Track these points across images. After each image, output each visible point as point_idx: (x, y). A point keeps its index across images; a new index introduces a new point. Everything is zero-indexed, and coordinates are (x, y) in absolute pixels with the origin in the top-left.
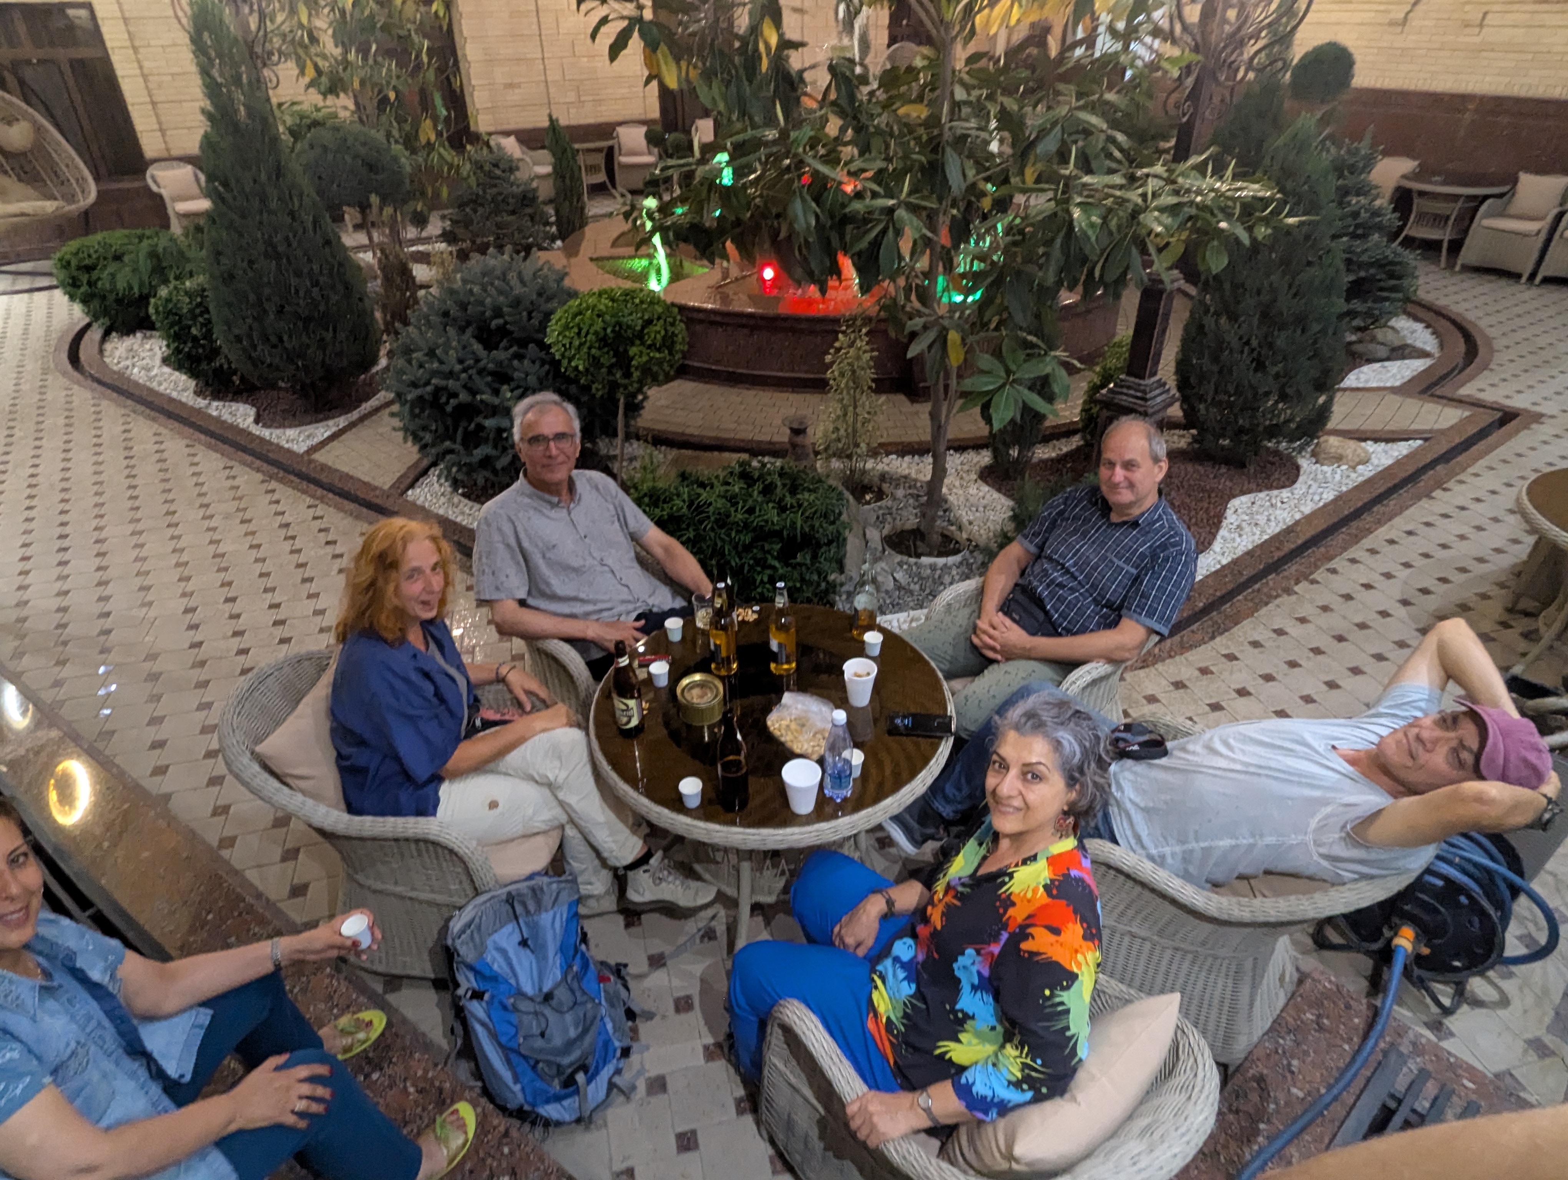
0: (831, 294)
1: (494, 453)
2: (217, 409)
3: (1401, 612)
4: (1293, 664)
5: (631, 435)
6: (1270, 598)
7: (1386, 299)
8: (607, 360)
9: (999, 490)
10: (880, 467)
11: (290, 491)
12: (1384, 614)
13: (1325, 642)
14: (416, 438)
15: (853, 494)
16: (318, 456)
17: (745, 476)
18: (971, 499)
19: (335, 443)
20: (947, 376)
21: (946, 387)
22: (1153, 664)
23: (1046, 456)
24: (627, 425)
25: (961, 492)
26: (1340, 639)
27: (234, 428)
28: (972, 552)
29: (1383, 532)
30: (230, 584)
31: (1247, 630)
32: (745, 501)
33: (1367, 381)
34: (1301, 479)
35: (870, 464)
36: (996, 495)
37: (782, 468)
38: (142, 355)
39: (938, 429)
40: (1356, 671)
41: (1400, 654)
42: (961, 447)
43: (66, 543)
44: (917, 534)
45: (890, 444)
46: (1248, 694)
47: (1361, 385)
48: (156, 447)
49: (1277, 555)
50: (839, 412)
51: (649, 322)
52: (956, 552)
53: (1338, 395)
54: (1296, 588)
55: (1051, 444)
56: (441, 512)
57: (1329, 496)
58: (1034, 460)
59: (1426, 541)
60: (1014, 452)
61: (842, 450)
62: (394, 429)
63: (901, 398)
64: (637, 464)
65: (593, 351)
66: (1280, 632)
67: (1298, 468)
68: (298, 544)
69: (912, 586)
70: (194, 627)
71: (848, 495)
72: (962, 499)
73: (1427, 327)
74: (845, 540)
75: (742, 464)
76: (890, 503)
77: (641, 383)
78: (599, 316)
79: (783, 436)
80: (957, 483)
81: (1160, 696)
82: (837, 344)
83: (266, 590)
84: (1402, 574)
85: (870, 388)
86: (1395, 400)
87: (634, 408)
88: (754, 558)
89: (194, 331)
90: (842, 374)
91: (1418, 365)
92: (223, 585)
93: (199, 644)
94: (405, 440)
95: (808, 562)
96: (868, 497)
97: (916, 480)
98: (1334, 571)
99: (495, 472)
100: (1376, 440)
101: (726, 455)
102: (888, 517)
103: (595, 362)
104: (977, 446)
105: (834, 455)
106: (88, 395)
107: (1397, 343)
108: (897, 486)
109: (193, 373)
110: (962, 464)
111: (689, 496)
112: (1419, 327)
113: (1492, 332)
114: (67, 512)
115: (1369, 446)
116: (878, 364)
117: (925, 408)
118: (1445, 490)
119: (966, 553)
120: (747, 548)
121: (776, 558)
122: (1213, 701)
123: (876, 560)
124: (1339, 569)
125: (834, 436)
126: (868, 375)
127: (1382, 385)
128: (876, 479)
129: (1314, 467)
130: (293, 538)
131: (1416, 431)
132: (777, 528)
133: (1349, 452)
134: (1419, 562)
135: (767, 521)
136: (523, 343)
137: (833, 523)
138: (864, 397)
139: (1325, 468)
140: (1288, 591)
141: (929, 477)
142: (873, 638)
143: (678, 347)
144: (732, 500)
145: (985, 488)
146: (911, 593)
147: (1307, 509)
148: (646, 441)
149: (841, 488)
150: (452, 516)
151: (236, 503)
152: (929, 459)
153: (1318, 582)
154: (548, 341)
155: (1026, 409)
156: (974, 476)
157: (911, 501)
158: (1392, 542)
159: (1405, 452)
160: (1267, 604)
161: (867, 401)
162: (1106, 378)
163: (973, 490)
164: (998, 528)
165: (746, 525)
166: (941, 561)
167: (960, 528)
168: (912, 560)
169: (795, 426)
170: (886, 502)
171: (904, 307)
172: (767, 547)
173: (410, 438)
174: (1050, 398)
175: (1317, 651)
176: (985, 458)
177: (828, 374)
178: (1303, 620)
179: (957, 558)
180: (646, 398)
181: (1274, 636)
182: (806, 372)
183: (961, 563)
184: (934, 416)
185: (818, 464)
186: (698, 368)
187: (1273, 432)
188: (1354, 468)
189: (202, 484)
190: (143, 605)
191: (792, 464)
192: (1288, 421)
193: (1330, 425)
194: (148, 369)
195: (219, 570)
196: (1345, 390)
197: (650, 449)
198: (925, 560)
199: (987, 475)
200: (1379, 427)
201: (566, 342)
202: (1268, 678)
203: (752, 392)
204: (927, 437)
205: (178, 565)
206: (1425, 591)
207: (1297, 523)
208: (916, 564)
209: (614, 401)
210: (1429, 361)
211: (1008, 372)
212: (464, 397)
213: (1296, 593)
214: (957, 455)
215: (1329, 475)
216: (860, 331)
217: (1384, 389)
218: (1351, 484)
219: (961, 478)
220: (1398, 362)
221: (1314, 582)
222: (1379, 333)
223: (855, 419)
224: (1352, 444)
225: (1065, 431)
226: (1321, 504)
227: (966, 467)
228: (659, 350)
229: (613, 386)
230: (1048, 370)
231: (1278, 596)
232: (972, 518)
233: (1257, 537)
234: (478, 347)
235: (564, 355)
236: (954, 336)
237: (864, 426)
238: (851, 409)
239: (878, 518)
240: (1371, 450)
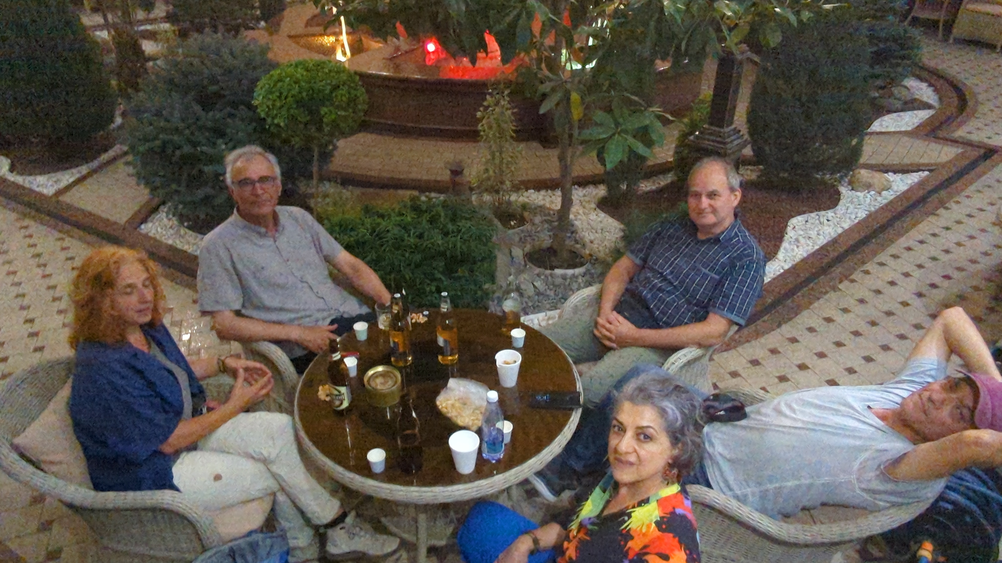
0: (479, 64)
1: (212, 193)
3: (917, 302)
4: (839, 344)
5: (324, 178)
6: (821, 294)
7: (898, 65)
8: (304, 118)
9: (613, 217)
10: (521, 199)
12: (905, 304)
13: (862, 326)
14: (148, 182)
15: (500, 220)
16: (64, 198)
17: (416, 208)
18: (592, 223)
19: (79, 187)
20: (571, 127)
21: (571, 136)
22: (735, 347)
23: (648, 189)
24: (320, 170)
25: (584, 218)
26: (873, 324)
28: (593, 264)
29: (903, 242)
31: (804, 319)
32: (416, 228)
33: (887, 127)
34: (841, 203)
35: (513, 197)
36: (611, 220)
37: (445, 201)
39: (565, 169)
40: (885, 348)
42: (583, 182)
44: (551, 251)
45: (529, 181)
46: (807, 368)
47: (883, 130)
49: (825, 261)
50: (489, 157)
51: (336, 88)
52: (582, 265)
53: (867, 138)
54: (841, 286)
55: (651, 180)
56: (170, 242)
57: (862, 214)
58: (639, 192)
59: (935, 247)
60: (624, 186)
61: (492, 187)
62: (128, 174)
63: (535, 144)
64: (328, 200)
65: (292, 111)
66: (829, 320)
67: (838, 194)
68: (48, 270)
69: (548, 292)
71: (496, 222)
72: (585, 224)
73: (930, 86)
74: (495, 257)
75: (413, 199)
76: (529, 228)
77: (332, 134)
78: (295, 83)
79: (445, 176)
81: (741, 372)
82: (485, 103)
83: (22, 308)
84: (916, 272)
85: (512, 137)
86: (908, 141)
87: (326, 156)
88: (424, 273)
90: (490, 128)
91: (923, 115)
94: (138, 184)
95: (467, 274)
96: (512, 223)
97: (549, 209)
98: (867, 272)
99: (213, 208)
100: (895, 172)
101: (400, 192)
102: (528, 239)
103: (293, 118)
104: (595, 182)
105: (486, 190)
107: (909, 98)
108: (535, 214)
110: (584, 196)
111: (371, 224)
112: (924, 85)
113: (976, 90)
115: (890, 176)
116: (518, 118)
117: (554, 153)
118: (947, 208)
119: (588, 265)
120: (419, 265)
121: (442, 273)
122: (781, 374)
123: (520, 272)
124: (871, 271)
125: (485, 176)
126: (510, 127)
127: (898, 130)
128: (519, 209)
129: (851, 193)
130: (44, 265)
131: (923, 165)
132: (442, 249)
133: (876, 181)
134: (929, 264)
135: (433, 244)
136: (234, 105)
137: (486, 244)
138: (507, 145)
139: (859, 194)
140: (835, 289)
141: (559, 207)
142: (518, 333)
143: (360, 107)
144: (406, 227)
145: (602, 215)
146: (548, 297)
147: (846, 226)
148: (336, 182)
149: (491, 216)
150: (179, 245)
152: (559, 193)
153: (855, 281)
154: (255, 102)
155: (632, 153)
156: (593, 206)
157: (546, 226)
158: (909, 249)
159: (916, 180)
160: (819, 299)
161: (510, 147)
162: (693, 127)
163: (593, 216)
164: (613, 245)
165: (417, 247)
166: (570, 272)
167: (584, 245)
168: (548, 272)
169: (454, 168)
170: (527, 227)
171: (536, 74)
172: (434, 264)
173: (142, 182)
174: (649, 143)
175: (857, 334)
176: (601, 191)
177: (480, 127)
179: (582, 270)
180: (335, 148)
181: (824, 322)
183: (586, 273)
184: (562, 158)
185: (474, 198)
187: (819, 167)
188: (879, 193)
191: (453, 198)
192: (829, 158)
193: (861, 161)
196: (872, 134)
197: (340, 188)
198: (558, 272)
199: (603, 204)
200: (896, 161)
201: (270, 103)
202: (821, 355)
203: (420, 142)
204: (556, 175)
206: (933, 286)
207: (840, 235)
208: (551, 275)
209: (309, 150)
210: (930, 112)
211: (617, 124)
212: (187, 149)
213: (840, 290)
214: (581, 189)
215: (861, 198)
216: (503, 93)
217: (900, 133)
218: (878, 206)
219: (584, 207)
220: (910, 113)
221: (853, 281)
222: (895, 91)
223: (501, 162)
224: (877, 175)
225: (663, 169)
226: (856, 221)
227: (587, 199)
228: (345, 110)
229: (309, 139)
230: (647, 122)
231: (826, 292)
232: (592, 238)
233: (810, 248)
234: (197, 108)
235: (268, 115)
236: (575, 97)
237: (508, 168)
238: (498, 154)
239: (521, 239)
240: (891, 179)
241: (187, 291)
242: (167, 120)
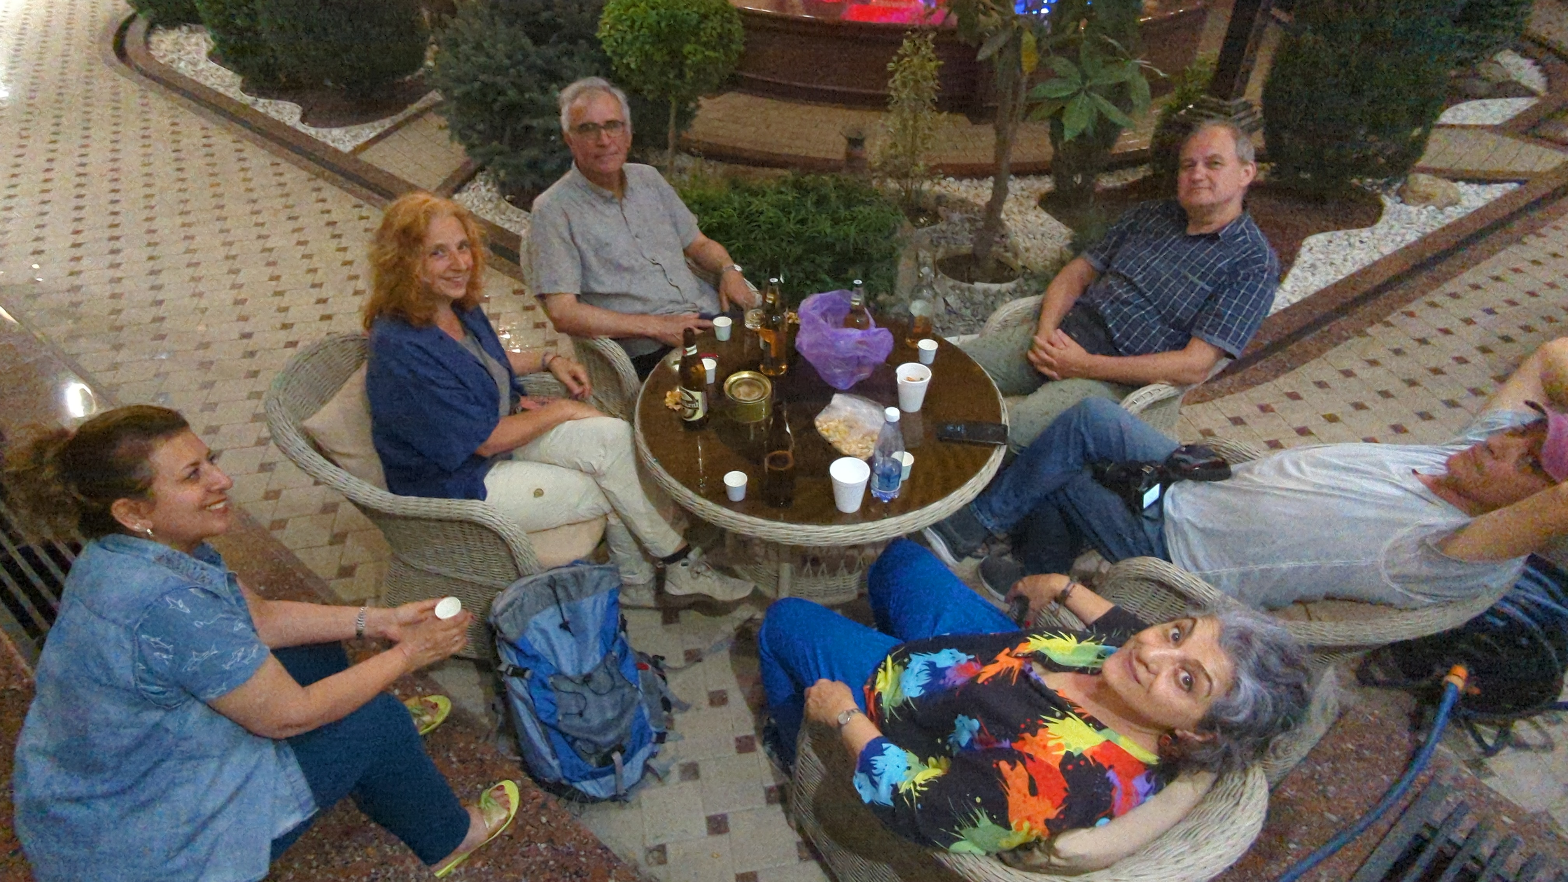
1: (542, 156)
2: (263, 106)
3: (1477, 358)
4: (1359, 406)
5: (684, 148)
6: (1341, 339)
7: (1497, 28)
8: (660, 57)
9: (1058, 218)
10: (937, 188)
11: (335, 190)
12: (1461, 360)
13: (1394, 385)
14: (463, 138)
15: (907, 213)
16: (365, 157)
17: (799, 187)
18: (1029, 225)
19: (381, 144)
20: (1017, 84)
22: (1211, 399)
23: (1110, 185)
24: (678, 136)
25: (1018, 218)
26: (1412, 383)
27: (280, 125)
28: (1026, 280)
29: (1469, 277)
30: (277, 278)
31: (1312, 370)
32: (798, 212)
33: (1464, 119)
34: (1384, 218)
35: (926, 186)
36: (1056, 223)
37: (837, 180)
38: (188, 48)
39: (1002, 146)
40: (1425, 416)
41: (1474, 403)
42: (1022, 172)
43: (116, 232)
44: (973, 259)
45: (949, 165)
46: (1310, 433)
47: (1458, 122)
48: (205, 141)
49: (1351, 295)
50: (898, 126)
51: (705, 17)
52: (1010, 278)
53: (1433, 131)
55: (1116, 173)
56: (488, 217)
57: (1412, 237)
58: (1098, 189)
59: (1515, 287)
60: (1078, 179)
61: (900, 169)
62: (440, 128)
63: (961, 119)
64: (685, 177)
65: (646, 47)
66: (1348, 374)
67: (1380, 207)
68: (344, 243)
69: (964, 311)
70: (244, 319)
71: (902, 214)
72: (1020, 225)
73: (1536, 64)
74: (899, 256)
76: (944, 227)
77: (694, 87)
78: (653, 8)
79: (839, 150)
80: (1015, 210)
81: (1218, 430)
82: (901, 52)
83: (314, 286)
84: (1483, 319)
85: (932, 100)
86: (1491, 140)
87: (685, 117)
88: (804, 271)
89: (238, 22)
90: (904, 84)
91: (1521, 104)
92: (272, 279)
93: (247, 336)
94: (451, 138)
96: (922, 220)
97: (973, 204)
98: (1411, 314)
99: (541, 172)
100: (1469, 181)
101: (779, 172)
102: (942, 241)
103: (647, 57)
104: (1038, 171)
105: (890, 175)
106: (136, 87)
107: (1501, 79)
108: (953, 210)
109: (240, 69)
110: (1023, 189)
111: (740, 203)
112: (1526, 63)
114: (117, 201)
115: (1461, 186)
116: (943, 75)
117: (989, 129)
118: (1539, 235)
119: (1021, 280)
120: (798, 260)
121: (827, 274)
122: (1271, 439)
124: (1417, 313)
125: (891, 153)
126: (931, 86)
127: (1480, 123)
128: (932, 202)
129: (1398, 206)
130: (339, 236)
131: (1512, 174)
132: (829, 240)
133: (1439, 192)
134: (1504, 309)
135: (819, 233)
136: (573, 40)
137: (887, 238)
138: (926, 112)
139: (1410, 208)
140: (1361, 333)
141: (987, 202)
142: (928, 346)
143: (734, 47)
144: (785, 209)
145: (1045, 216)
146: (962, 317)
147: (1388, 249)
148: (696, 154)
149: (895, 206)
150: (499, 222)
151: (283, 200)
152: (990, 183)
153: (1392, 325)
154: (599, 36)
155: (1102, 120)
156: (1033, 203)
157: (967, 225)
158: (1476, 287)
159: (1498, 194)
160: (1336, 345)
161: (927, 116)
162: (1185, 99)
163: (1031, 216)
164: (1055, 254)
165: (798, 235)
166: (995, 287)
167: (1016, 255)
168: (965, 285)
169: (854, 136)
170: (942, 226)
172: (818, 260)
173: (457, 137)
174: (1126, 108)
175: (1385, 394)
176: (1046, 184)
177: (889, 85)
178: (1373, 363)
179: (1011, 285)
180: (699, 107)
181: (1342, 376)
182: (865, 87)
183: (1015, 291)
184: (998, 131)
185: (874, 182)
186: (752, 80)
187: (1360, 166)
188: (1441, 209)
189: (250, 180)
190: (194, 295)
191: (847, 177)
192: (1380, 152)
193: (1422, 162)
194: (195, 64)
195: (269, 264)
196: (1441, 125)
197: (701, 162)
198: (979, 286)
199: (1047, 202)
200: (1475, 166)
201: (618, 36)
202: (1332, 419)
203: (807, 108)
204: (989, 156)
205: (227, 258)
206: (1507, 339)
207: (1375, 264)
208: (969, 289)
209: (666, 106)
210: (1534, 101)
211: (1085, 77)
212: (512, 93)
213: (1368, 335)
214: (1018, 181)
215: (1413, 216)
216: (926, 36)
217: (1483, 127)
218: (1437, 226)
219: (1021, 204)
220: (1500, 101)
221: (1388, 324)
222: (1483, 68)
223: (914, 136)
224: (1443, 183)
225: (1133, 160)
226: (1403, 245)
227: (1025, 193)
228: (714, 49)
229: (665, 89)
230: (1128, 77)
231: (1347, 339)
232: (1029, 245)
233: (1330, 277)
234: (527, 42)
235: (614, 52)
236: (1028, 38)
237: (923, 143)
238: (911, 123)
239: (932, 241)
240: (1462, 190)
241: (507, 279)
242: (488, 56)
